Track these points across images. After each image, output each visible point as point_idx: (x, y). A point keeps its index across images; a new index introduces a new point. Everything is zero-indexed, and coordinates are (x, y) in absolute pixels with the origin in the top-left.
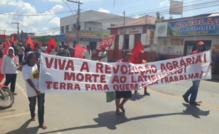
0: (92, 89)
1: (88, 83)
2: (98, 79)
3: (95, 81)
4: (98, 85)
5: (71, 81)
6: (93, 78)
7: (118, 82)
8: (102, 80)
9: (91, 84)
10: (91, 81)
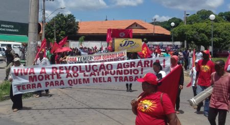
0: (51, 85)
1: (48, 80)
2: (55, 76)
3: (53, 78)
4: (56, 82)
5: (35, 82)
6: (51, 77)
7: (72, 77)
8: (58, 77)
9: (49, 81)
10: (49, 79)
